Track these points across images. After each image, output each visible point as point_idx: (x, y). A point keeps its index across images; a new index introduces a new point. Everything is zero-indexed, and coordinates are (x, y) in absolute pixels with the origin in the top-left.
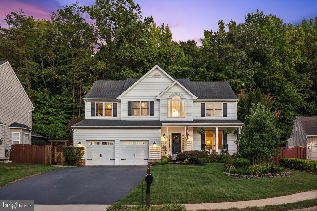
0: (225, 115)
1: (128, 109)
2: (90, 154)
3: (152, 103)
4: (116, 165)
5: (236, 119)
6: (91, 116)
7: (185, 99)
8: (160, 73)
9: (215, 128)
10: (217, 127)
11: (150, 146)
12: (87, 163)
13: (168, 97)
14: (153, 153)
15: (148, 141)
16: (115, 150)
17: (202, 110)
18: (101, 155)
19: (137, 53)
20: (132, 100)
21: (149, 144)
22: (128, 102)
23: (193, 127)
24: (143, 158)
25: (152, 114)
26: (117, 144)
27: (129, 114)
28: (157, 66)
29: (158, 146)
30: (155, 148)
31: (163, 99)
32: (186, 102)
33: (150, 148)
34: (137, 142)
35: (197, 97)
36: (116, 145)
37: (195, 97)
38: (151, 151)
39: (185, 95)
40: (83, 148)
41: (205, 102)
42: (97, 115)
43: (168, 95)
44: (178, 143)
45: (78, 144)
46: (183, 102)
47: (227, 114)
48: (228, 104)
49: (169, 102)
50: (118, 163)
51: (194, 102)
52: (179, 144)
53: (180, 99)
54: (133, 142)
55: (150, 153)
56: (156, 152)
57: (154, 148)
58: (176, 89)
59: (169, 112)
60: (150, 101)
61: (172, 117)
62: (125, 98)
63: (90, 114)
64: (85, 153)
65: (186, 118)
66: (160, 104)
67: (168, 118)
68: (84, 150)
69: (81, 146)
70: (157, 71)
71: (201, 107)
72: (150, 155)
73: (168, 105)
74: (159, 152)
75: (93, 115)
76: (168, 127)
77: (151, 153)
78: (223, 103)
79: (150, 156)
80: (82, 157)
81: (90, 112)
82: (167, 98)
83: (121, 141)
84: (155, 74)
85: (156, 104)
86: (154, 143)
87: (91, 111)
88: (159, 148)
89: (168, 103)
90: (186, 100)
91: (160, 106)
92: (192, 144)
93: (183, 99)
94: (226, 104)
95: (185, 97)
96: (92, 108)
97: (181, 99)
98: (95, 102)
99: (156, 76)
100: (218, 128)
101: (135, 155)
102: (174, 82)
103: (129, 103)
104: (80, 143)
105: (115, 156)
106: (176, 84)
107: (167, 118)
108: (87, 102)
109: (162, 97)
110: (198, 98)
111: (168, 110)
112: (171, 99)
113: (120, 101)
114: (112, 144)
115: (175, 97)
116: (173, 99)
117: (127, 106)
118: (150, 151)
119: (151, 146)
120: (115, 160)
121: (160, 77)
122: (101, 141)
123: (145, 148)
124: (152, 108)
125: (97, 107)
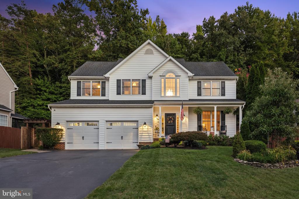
0: (223, 94)
1: (117, 88)
2: (70, 136)
3: (144, 81)
4: (100, 148)
5: (236, 98)
6: (77, 96)
7: (180, 76)
8: (152, 49)
10: (215, 107)
11: (140, 127)
12: (67, 147)
13: (161, 74)
14: (143, 134)
15: (138, 121)
16: (100, 132)
17: (198, 89)
18: (83, 137)
20: (121, 78)
21: (139, 125)
22: (118, 80)
23: (189, 107)
24: (131, 141)
25: (144, 93)
26: (102, 125)
27: (118, 93)
28: (149, 41)
29: (149, 127)
30: (146, 130)
31: (156, 76)
32: (181, 80)
33: (139, 130)
34: (125, 123)
35: (194, 74)
36: (100, 126)
37: (190, 74)
38: (141, 132)
39: (180, 73)
40: (62, 130)
41: (202, 81)
42: (84, 95)
43: (161, 72)
44: (172, 124)
45: (56, 125)
46: (178, 80)
47: (226, 94)
48: (227, 83)
49: (163, 80)
50: (103, 146)
51: (189, 80)
52: (174, 125)
53: (174, 76)
54: (120, 123)
55: (139, 135)
56: (147, 134)
57: (144, 130)
58: (170, 66)
59: (163, 90)
60: (141, 79)
61: (165, 96)
62: (114, 75)
63: (76, 94)
64: (64, 135)
65: (181, 97)
66: (153, 82)
67: (161, 97)
68: (63, 132)
69: (59, 127)
70: (149, 47)
71: (197, 86)
72: (139, 137)
73: (161, 83)
74: (150, 134)
75: (79, 94)
76: (161, 106)
77: (141, 134)
78: (221, 81)
79: (139, 139)
80: (60, 141)
81: (76, 92)
82: (160, 76)
83: (106, 121)
84: (147, 50)
85: (148, 82)
86: (145, 124)
87: (76, 90)
88: (150, 130)
89: (161, 81)
90: (181, 78)
91: (153, 84)
92: (188, 126)
93: (178, 76)
94: (224, 82)
95: (179, 74)
96: (78, 87)
97: (176, 76)
98: (82, 81)
99: (148, 52)
100: (217, 107)
101: (122, 137)
102: (167, 58)
103: (118, 81)
104: (58, 124)
105: (100, 139)
106: (170, 60)
107: (159, 97)
108: (73, 80)
109: (155, 74)
110: (194, 76)
112: (164, 76)
113: (108, 79)
114: (96, 125)
115: (169, 74)
116: (167, 76)
117: (116, 85)
118: (139, 132)
119: (141, 127)
120: (100, 143)
121: (152, 53)
122: (83, 122)
123: (134, 129)
124: (144, 86)
125: (83, 86)
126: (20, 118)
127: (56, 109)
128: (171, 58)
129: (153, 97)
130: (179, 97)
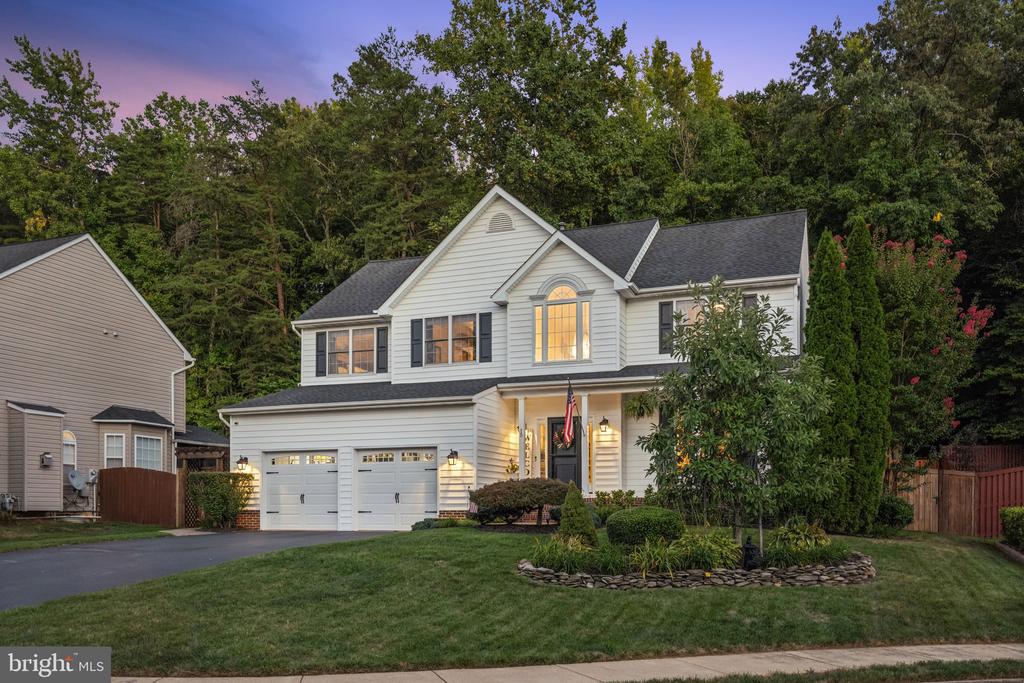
1: (412, 345)
2: (273, 494)
3: (486, 318)
4: (341, 528)
6: (317, 376)
7: (591, 293)
8: (510, 213)
11: (443, 464)
12: (265, 524)
13: (534, 293)
14: (451, 488)
15: (436, 448)
16: (341, 482)
17: (661, 331)
18: (302, 496)
19: (560, 157)
20: (423, 315)
21: (440, 461)
22: (413, 322)
23: (623, 394)
24: (422, 506)
25: (486, 357)
26: (346, 462)
27: (416, 362)
28: (496, 189)
29: (467, 466)
30: (458, 474)
31: (518, 301)
32: (593, 305)
33: (440, 474)
35: (631, 284)
36: (341, 463)
37: (620, 284)
38: (446, 481)
39: (591, 282)
40: (249, 477)
41: (673, 300)
42: (333, 371)
43: (532, 287)
44: (571, 453)
45: (239, 463)
46: (586, 306)
49: (539, 310)
50: (349, 522)
51: (627, 301)
52: (575, 456)
53: (573, 296)
55: (441, 488)
56: (461, 487)
57: (454, 474)
58: (562, 263)
59: (539, 343)
60: (478, 312)
61: (545, 363)
62: (404, 308)
63: (314, 369)
64: (256, 490)
65: (595, 362)
66: (510, 319)
67: (535, 365)
68: (254, 483)
69: (247, 469)
70: (499, 209)
71: (657, 320)
72: (441, 495)
73: (534, 320)
75: (320, 372)
76: (523, 396)
77: (444, 488)
78: (743, 294)
79: (440, 501)
80: (244, 505)
81: (314, 364)
82: (533, 298)
83: (354, 450)
84: (495, 220)
85: (497, 321)
86: (454, 455)
87: (315, 358)
88: (468, 474)
89: (533, 314)
90: (595, 298)
91: (509, 325)
92: (619, 457)
93: (585, 294)
94: (754, 297)
95: (590, 288)
96: (318, 351)
97: (579, 294)
98: (327, 330)
99: (500, 225)
101: (397, 495)
102: (550, 236)
103: (416, 324)
104: (244, 460)
105: (340, 501)
106: (560, 244)
107: (529, 366)
108: (306, 332)
109: (514, 294)
111: (534, 340)
112: (543, 297)
113: (387, 319)
114: (332, 462)
115: (557, 290)
116: (551, 297)
117: (409, 336)
118: (440, 481)
119: (446, 467)
120: (340, 514)
121: (509, 228)
122: (302, 454)
123: (427, 472)
124: (486, 335)
125: (332, 345)
126: (200, 443)
127: (241, 421)
128: (560, 236)
129: (510, 368)
130: (589, 361)
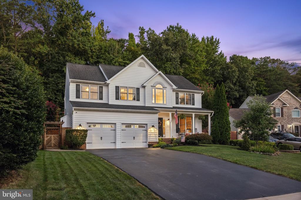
0: (193, 104)
1: (116, 94)
2: (90, 137)
3: (138, 89)
4: (117, 147)
5: (201, 108)
6: (76, 98)
7: (166, 88)
8: (145, 63)
9: (192, 115)
10: (194, 114)
11: (149, 129)
12: (88, 147)
13: (152, 85)
14: (151, 135)
15: (147, 124)
16: (117, 133)
17: (176, 99)
18: (101, 138)
20: (119, 85)
21: (148, 128)
24: (141, 141)
25: (138, 100)
26: (119, 127)
27: (117, 99)
28: (143, 56)
29: (156, 130)
30: (153, 132)
31: (148, 86)
32: (167, 91)
33: (148, 131)
34: (136, 126)
35: (177, 87)
36: (117, 127)
37: (175, 87)
38: (150, 134)
39: (166, 85)
41: (179, 92)
43: (152, 83)
46: (165, 91)
47: (195, 103)
48: (195, 95)
49: (153, 90)
50: (119, 146)
51: (173, 91)
53: (162, 87)
55: (149, 135)
56: (154, 135)
57: (152, 132)
58: (158, 79)
59: (154, 98)
60: (136, 87)
61: (155, 103)
62: (113, 82)
63: (75, 96)
64: (87, 135)
65: (167, 105)
66: (146, 91)
67: (153, 104)
69: (83, 128)
70: (142, 61)
71: (175, 96)
72: (148, 137)
73: (152, 92)
74: (156, 135)
75: (78, 97)
78: (191, 93)
79: (148, 139)
81: (75, 94)
82: (152, 86)
83: (122, 124)
84: (140, 63)
85: (141, 90)
86: (153, 126)
87: (76, 92)
88: (156, 132)
89: (152, 90)
90: (167, 89)
91: (146, 92)
94: (194, 94)
95: (166, 86)
96: (77, 90)
97: (163, 87)
98: (81, 84)
99: (141, 65)
100: (195, 114)
101: (134, 137)
102: (157, 72)
103: (117, 88)
105: (117, 139)
106: (160, 74)
107: (151, 104)
108: (72, 83)
110: (177, 88)
111: (152, 97)
112: (155, 87)
113: (107, 85)
115: (158, 85)
116: (157, 87)
117: (115, 91)
118: (148, 134)
119: (150, 130)
120: (117, 143)
121: (144, 66)
122: (101, 124)
123: (145, 131)
124: (138, 94)
125: (82, 89)
127: (78, 112)
128: (160, 72)
129: (146, 104)
130: (166, 104)
